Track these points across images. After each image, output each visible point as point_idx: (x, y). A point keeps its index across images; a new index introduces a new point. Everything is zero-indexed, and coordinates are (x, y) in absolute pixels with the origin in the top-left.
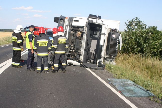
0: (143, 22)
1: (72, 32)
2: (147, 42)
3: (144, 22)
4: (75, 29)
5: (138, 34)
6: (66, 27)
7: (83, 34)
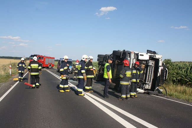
6: (133, 60)
7: (147, 66)
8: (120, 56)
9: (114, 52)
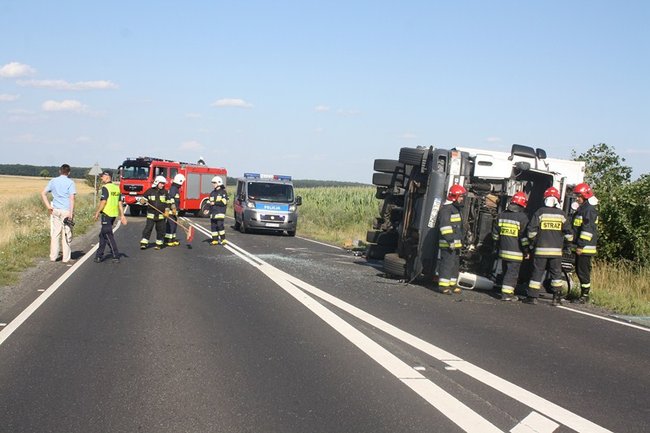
0: (620, 160)
1: (471, 195)
2: (642, 224)
3: (624, 160)
4: (478, 185)
5: (614, 198)
6: (457, 180)
7: (504, 199)
8: (420, 167)
9: (405, 153)
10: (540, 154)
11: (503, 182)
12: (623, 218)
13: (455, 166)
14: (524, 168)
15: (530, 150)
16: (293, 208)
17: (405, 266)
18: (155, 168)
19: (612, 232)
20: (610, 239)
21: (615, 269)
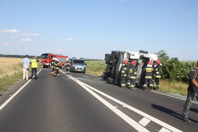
0: (166, 55)
1: (129, 63)
2: (172, 70)
4: (131, 60)
5: (165, 64)
6: (126, 59)
7: (137, 64)
8: (117, 56)
9: (113, 52)
10: (147, 53)
11: (137, 60)
12: (167, 69)
13: (125, 56)
14: (143, 56)
15: (144, 52)
16: (85, 66)
17: (113, 81)
18: (50, 56)
19: (164, 72)
20: (164, 74)
21: (165, 82)
